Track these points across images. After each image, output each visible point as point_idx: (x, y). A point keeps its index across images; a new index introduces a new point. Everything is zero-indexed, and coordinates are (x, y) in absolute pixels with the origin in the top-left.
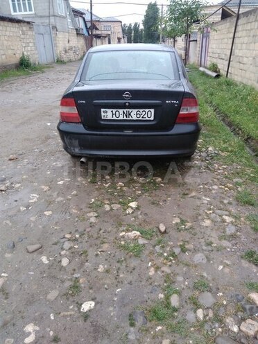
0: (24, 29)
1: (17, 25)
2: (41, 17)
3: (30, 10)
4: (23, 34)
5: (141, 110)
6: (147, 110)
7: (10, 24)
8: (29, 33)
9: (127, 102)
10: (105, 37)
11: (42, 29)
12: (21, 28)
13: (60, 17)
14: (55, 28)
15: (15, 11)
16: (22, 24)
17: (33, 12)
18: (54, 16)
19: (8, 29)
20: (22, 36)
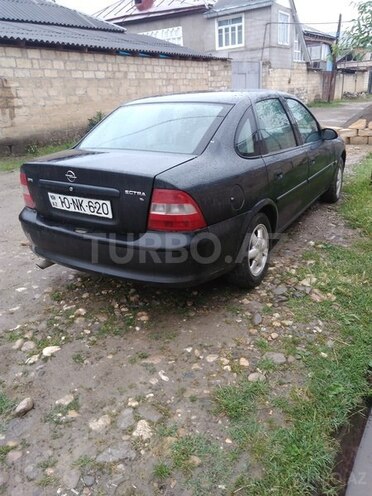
0: (216, 68)
1: (205, 64)
2: (252, 50)
3: (240, 42)
4: (213, 75)
5: (94, 201)
6: (101, 202)
7: (195, 64)
8: (222, 73)
9: (72, 186)
10: (364, 71)
11: (245, 67)
12: (210, 68)
13: (280, 47)
14: (267, 64)
15: (221, 45)
16: (213, 63)
17: (242, 45)
18: (270, 47)
19: (191, 70)
20: (211, 79)
